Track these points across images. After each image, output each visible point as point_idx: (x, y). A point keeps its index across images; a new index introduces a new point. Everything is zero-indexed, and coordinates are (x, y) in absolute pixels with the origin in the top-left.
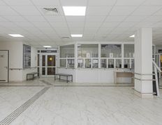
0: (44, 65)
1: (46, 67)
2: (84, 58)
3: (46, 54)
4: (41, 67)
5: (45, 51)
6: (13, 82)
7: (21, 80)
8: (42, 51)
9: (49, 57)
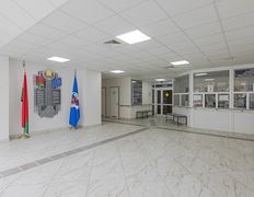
0: (159, 102)
1: (162, 105)
2: (204, 94)
3: (162, 89)
4: (156, 104)
5: (160, 86)
6: (124, 119)
7: (129, 117)
8: (157, 86)
9: (165, 92)
